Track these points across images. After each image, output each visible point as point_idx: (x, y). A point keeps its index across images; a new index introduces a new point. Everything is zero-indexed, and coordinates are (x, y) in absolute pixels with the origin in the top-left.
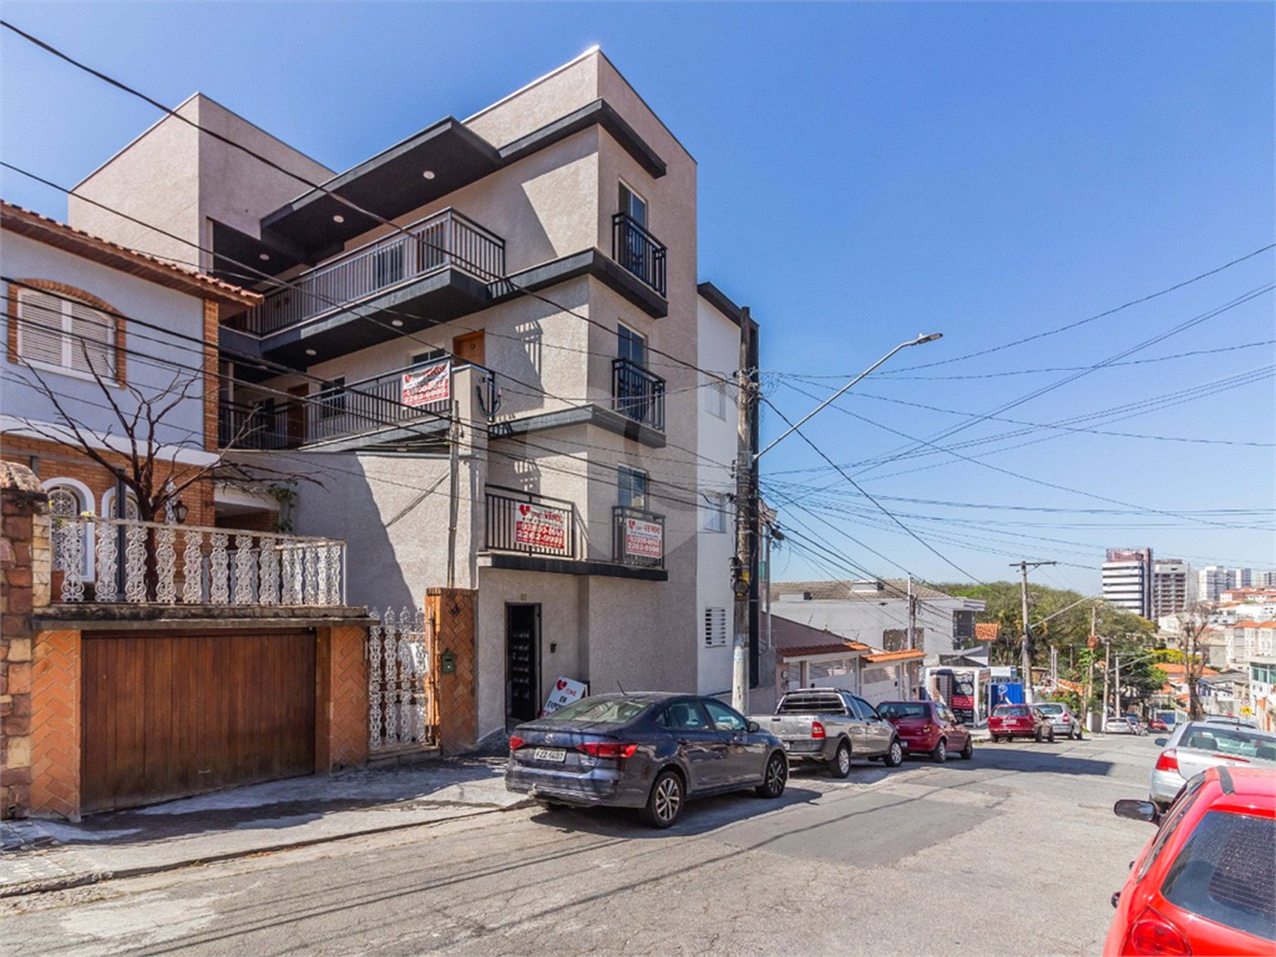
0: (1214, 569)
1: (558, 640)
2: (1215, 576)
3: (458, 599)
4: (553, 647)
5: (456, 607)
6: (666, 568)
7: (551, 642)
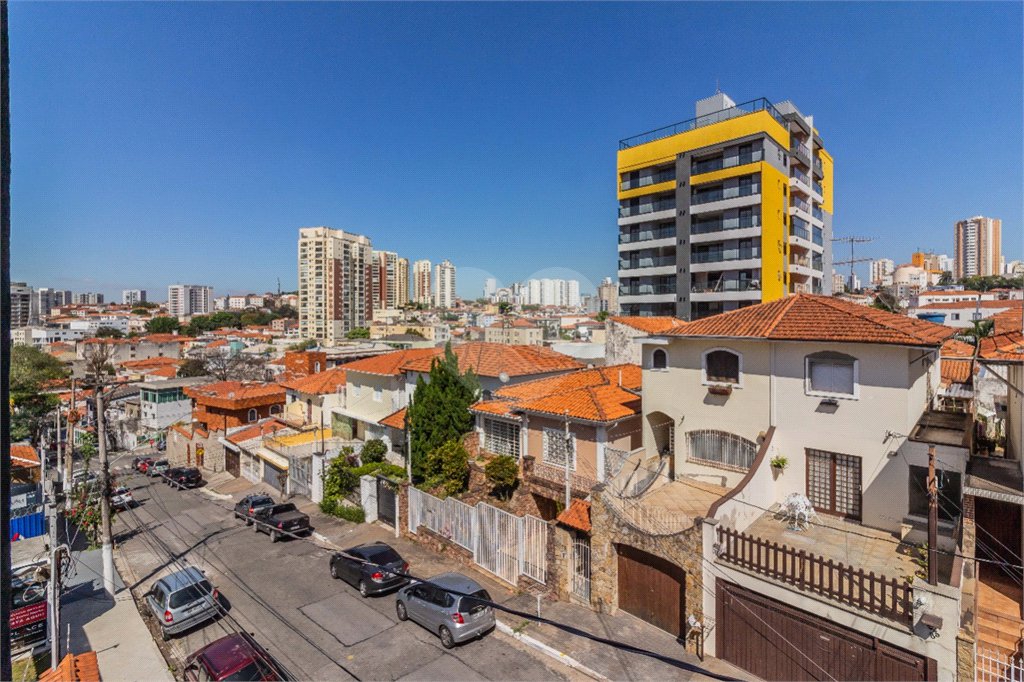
0: (46, 290)
2: (47, 295)
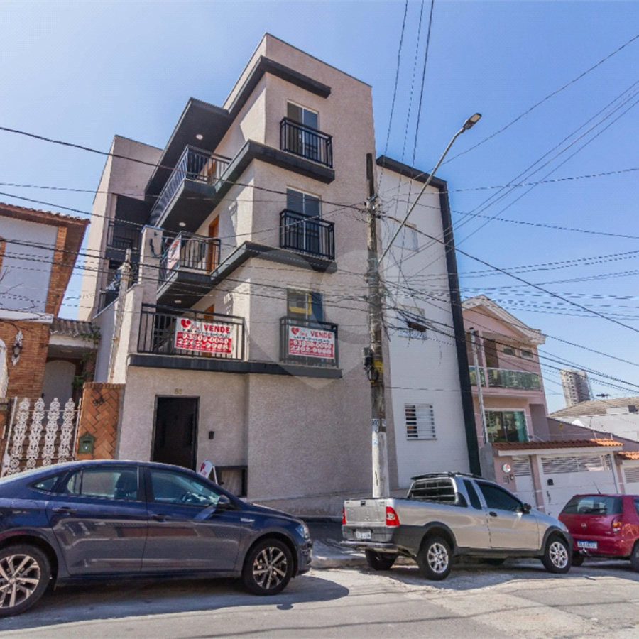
1: (218, 428)
3: (104, 391)
4: (211, 435)
5: (101, 397)
6: (340, 367)
7: (210, 429)
